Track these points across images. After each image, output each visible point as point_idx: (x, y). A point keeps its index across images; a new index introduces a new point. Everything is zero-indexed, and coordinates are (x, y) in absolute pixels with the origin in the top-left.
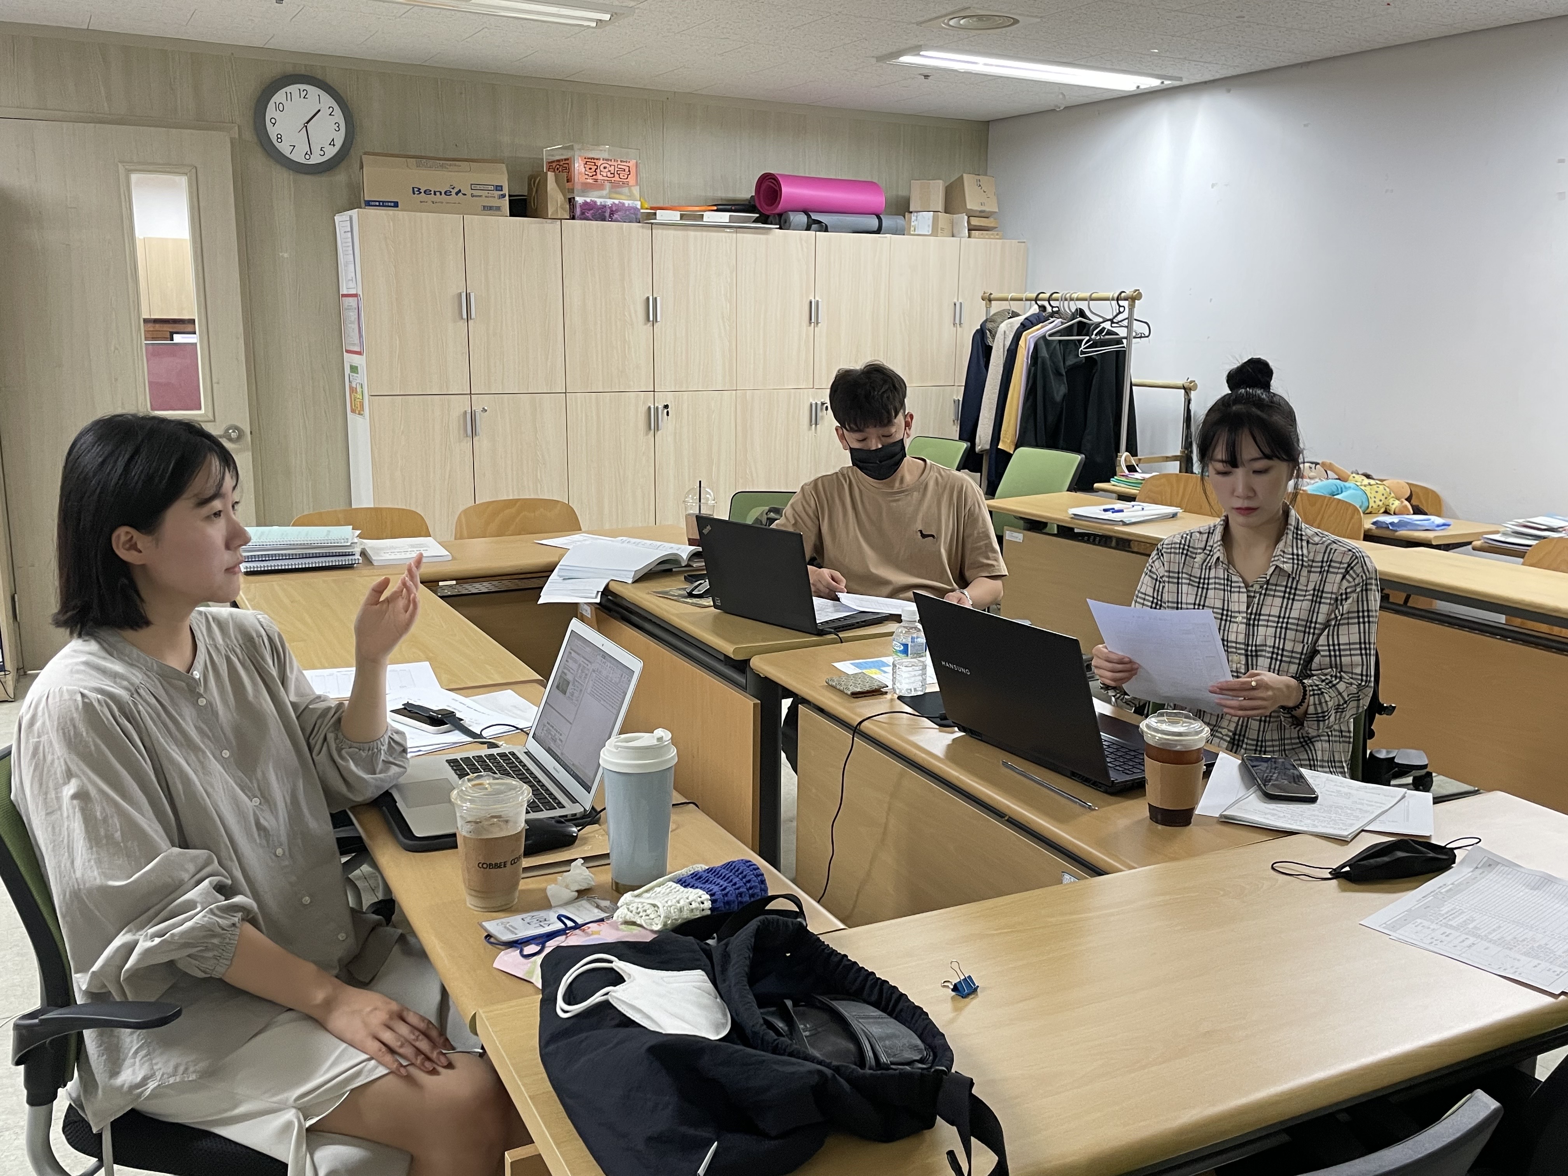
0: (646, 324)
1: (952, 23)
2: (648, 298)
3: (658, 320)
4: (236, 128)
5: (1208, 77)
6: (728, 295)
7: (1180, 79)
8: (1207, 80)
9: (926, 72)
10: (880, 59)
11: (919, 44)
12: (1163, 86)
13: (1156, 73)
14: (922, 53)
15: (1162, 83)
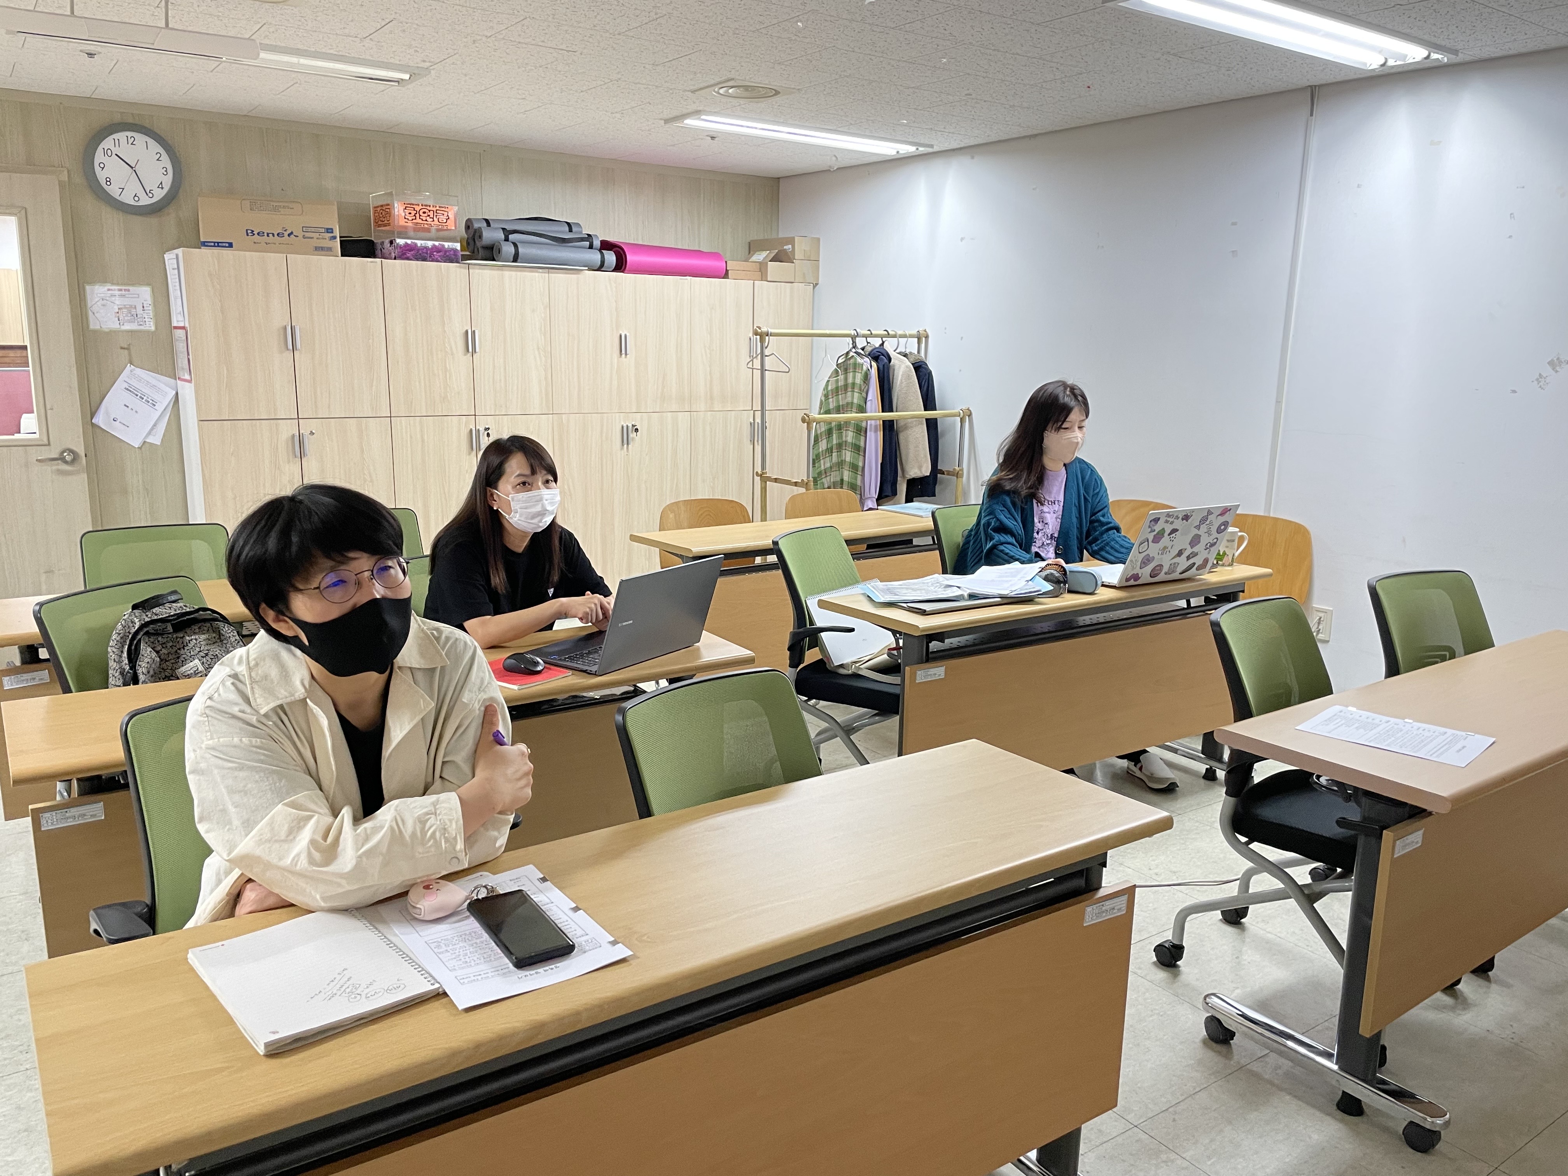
0: (465, 355)
1: (722, 91)
2: (467, 332)
3: (477, 350)
4: (66, 172)
5: (955, 145)
6: (543, 329)
7: (932, 146)
8: (955, 147)
9: (711, 134)
10: (667, 121)
11: (699, 109)
12: (918, 153)
13: (910, 140)
14: (703, 117)
15: (917, 149)
